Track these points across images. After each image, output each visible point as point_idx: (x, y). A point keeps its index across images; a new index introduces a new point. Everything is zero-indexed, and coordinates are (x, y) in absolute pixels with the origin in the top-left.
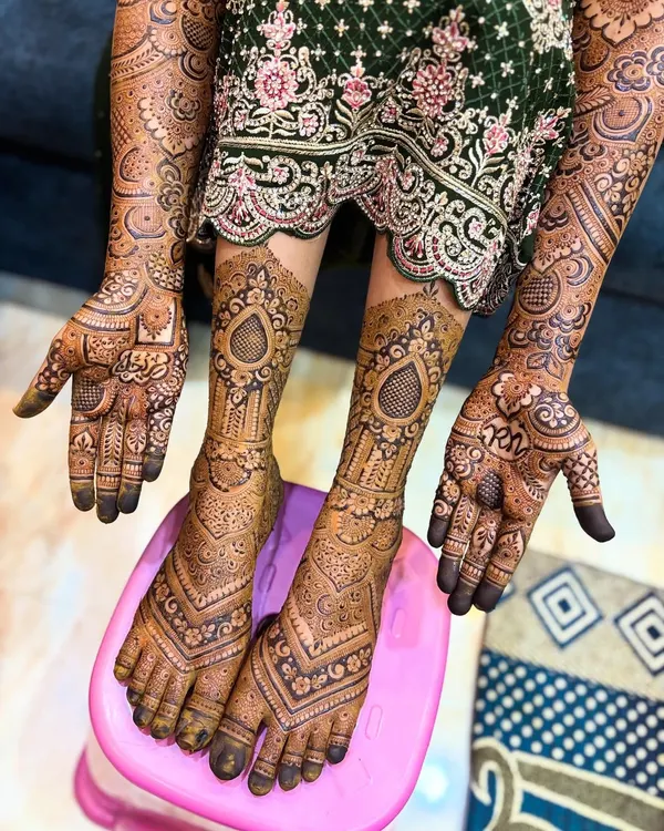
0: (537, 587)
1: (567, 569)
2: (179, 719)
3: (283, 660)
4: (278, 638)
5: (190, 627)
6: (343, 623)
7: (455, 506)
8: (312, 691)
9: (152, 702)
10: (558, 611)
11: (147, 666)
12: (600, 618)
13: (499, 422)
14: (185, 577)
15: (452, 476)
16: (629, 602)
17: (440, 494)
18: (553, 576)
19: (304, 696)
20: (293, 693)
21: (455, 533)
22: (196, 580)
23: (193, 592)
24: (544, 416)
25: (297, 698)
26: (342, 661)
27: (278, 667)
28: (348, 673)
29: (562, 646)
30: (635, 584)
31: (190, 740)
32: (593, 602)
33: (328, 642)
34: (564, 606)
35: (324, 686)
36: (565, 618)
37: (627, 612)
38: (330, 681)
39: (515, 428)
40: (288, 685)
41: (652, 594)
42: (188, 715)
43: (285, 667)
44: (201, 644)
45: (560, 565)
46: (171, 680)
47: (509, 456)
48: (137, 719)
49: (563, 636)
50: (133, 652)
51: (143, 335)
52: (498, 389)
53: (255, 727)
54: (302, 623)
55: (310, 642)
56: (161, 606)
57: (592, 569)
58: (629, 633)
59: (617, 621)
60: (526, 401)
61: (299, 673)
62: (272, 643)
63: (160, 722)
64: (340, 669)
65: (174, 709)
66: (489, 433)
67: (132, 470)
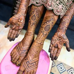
0: (58, 65)
1: (62, 63)
2: (16, 62)
3: (27, 62)
4: (26, 59)
5: (21, 51)
6: (35, 57)
7: (52, 47)
8: (31, 66)
9: (13, 59)
10: (60, 69)
11: (14, 54)
12: (65, 70)
13: (58, 38)
14: (22, 45)
15: (52, 44)
16: (69, 69)
17: (50, 46)
18: (60, 64)
19: (30, 67)
20: (28, 66)
21: (52, 51)
22: (23, 45)
23: (22, 46)
24: (64, 37)
25: (29, 67)
26: (35, 62)
27: (26, 63)
28: (36, 64)
29: (61, 73)
30: (70, 67)
31: (17, 64)
32: (65, 68)
33: (33, 59)
34: (61, 68)
35: (33, 66)
36: (61, 70)
37: (69, 70)
38: (34, 65)
39: (60, 39)
40: (28, 65)
41: (72, 68)
42: (18, 62)
43: (27, 63)
44: (21, 53)
45: (61, 63)
46: (17, 57)
47: (59, 42)
48: (11, 60)
49: (61, 72)
50: (13, 52)
51: (19, 21)
52: (58, 34)
53: (23, 71)
54: (30, 57)
55: (31, 59)
56: (17, 48)
57: (65, 64)
58: (69, 73)
59: (67, 71)
60: (62, 36)
61: (29, 64)
62: (26, 60)
63: (14, 61)
64: (35, 63)
65: (16, 60)
66: (57, 39)
67: (15, 36)
